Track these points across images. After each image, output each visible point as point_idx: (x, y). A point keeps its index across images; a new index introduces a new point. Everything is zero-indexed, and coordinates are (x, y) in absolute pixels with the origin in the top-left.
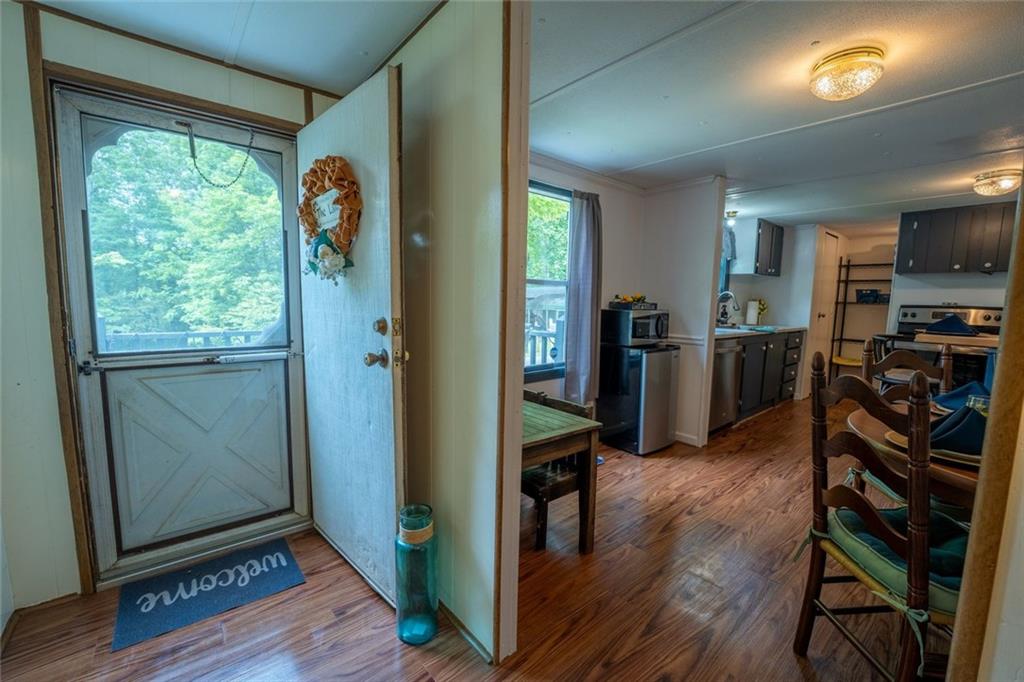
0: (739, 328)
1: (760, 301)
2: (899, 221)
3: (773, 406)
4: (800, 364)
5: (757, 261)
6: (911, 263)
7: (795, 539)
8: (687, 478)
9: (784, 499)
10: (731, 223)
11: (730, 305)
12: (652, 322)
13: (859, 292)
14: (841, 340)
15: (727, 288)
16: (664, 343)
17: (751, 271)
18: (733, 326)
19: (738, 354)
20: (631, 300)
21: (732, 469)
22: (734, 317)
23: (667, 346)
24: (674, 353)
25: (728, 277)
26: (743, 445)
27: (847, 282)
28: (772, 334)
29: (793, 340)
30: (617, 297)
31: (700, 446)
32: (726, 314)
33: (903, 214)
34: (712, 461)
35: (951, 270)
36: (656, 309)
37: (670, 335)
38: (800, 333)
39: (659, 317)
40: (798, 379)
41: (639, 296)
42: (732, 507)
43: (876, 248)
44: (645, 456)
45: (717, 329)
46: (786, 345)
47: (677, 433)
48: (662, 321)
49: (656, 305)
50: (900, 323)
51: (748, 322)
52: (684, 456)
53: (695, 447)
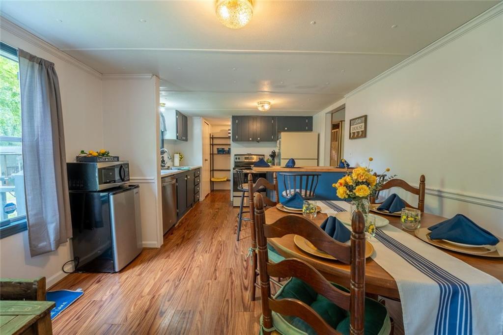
0: (172, 169)
1: (180, 154)
2: (231, 119)
3: (192, 207)
4: (200, 184)
5: (177, 132)
6: (237, 137)
7: (226, 298)
8: (155, 279)
9: (213, 269)
10: (162, 110)
11: (166, 156)
12: (117, 171)
13: (218, 149)
14: (213, 170)
15: (163, 147)
16: (127, 184)
17: (175, 138)
18: (168, 168)
19: (173, 185)
20: (96, 154)
21: (180, 258)
22: (168, 163)
23: (130, 186)
24: (135, 190)
25: (163, 140)
26: (184, 237)
27: (213, 145)
28: (189, 171)
29: (196, 172)
30: (83, 152)
31: (159, 247)
32: (164, 161)
33: (233, 116)
34: (168, 256)
35: (249, 140)
36: (118, 161)
37: (130, 178)
38: (199, 169)
39: (121, 167)
40: (200, 191)
41: (103, 151)
42: (188, 291)
43: (221, 131)
44: (121, 271)
45: (162, 171)
46: (194, 176)
47: (143, 242)
48: (124, 170)
49: (118, 158)
50: (235, 162)
51: (175, 165)
52: (150, 259)
53: (157, 248)
